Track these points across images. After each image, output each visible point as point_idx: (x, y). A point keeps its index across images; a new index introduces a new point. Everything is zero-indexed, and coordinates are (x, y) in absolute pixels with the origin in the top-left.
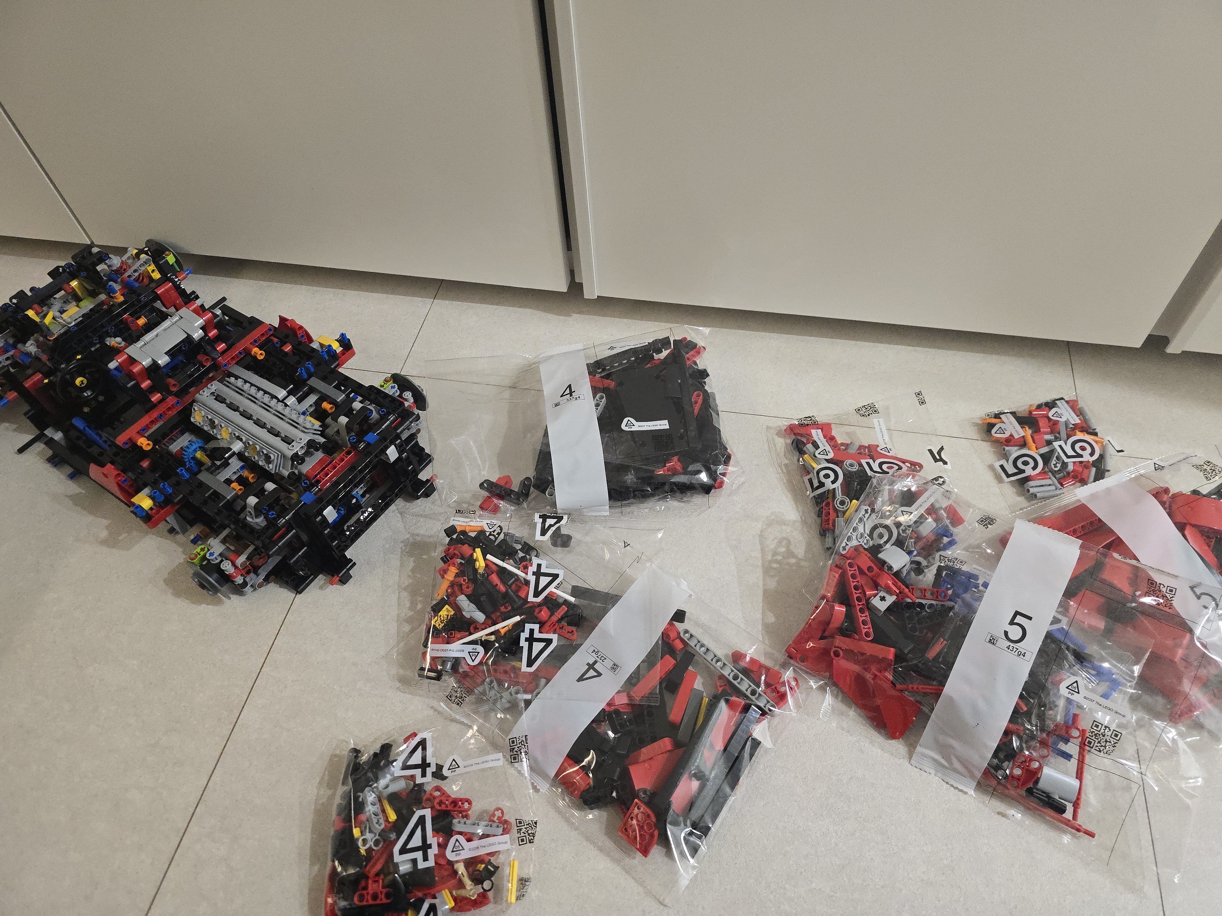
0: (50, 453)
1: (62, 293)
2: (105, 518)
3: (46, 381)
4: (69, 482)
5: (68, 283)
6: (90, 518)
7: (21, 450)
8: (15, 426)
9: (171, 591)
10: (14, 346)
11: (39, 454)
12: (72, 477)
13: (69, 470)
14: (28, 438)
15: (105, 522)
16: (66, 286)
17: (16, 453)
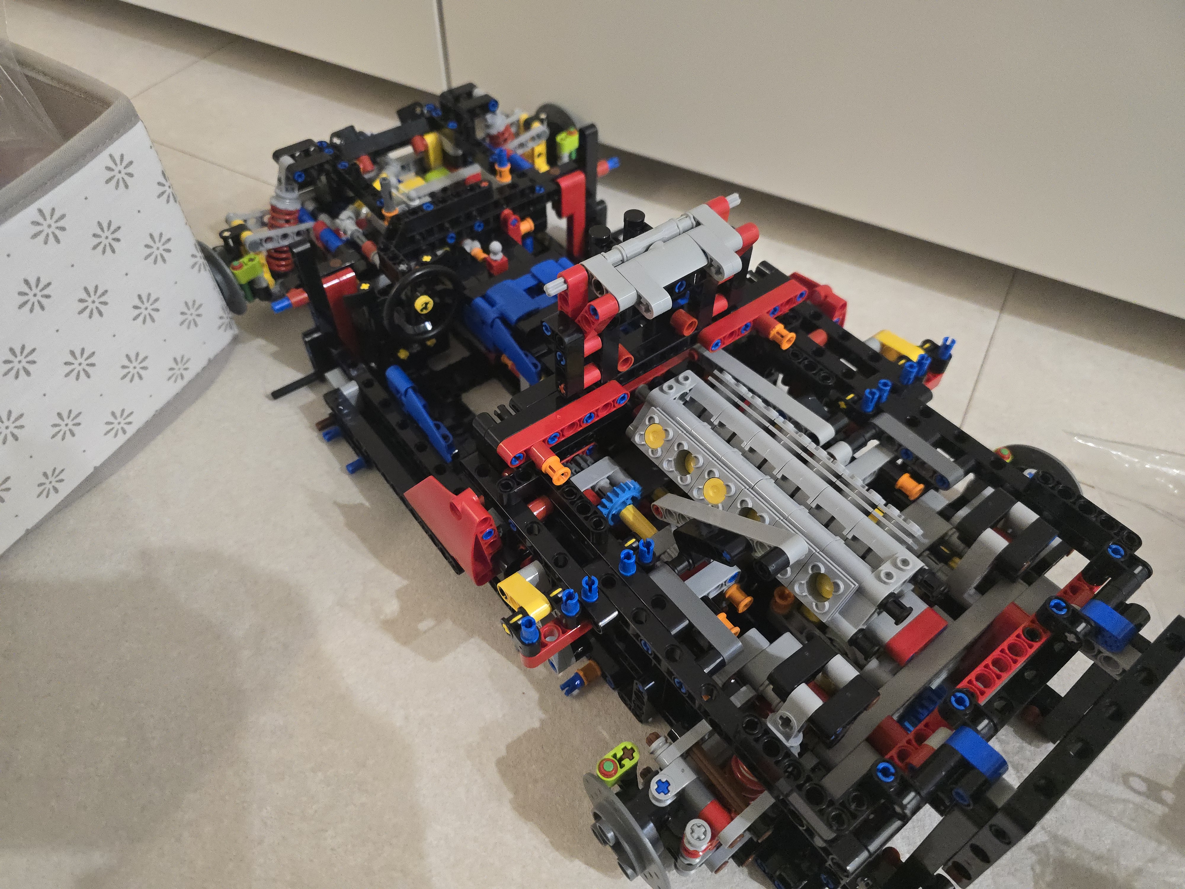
0: (325, 412)
1: (408, 150)
2: (398, 572)
3: (365, 286)
4: (346, 479)
5: (422, 135)
6: (371, 564)
7: (277, 395)
8: (273, 348)
9: (510, 795)
10: (314, 216)
11: (306, 409)
12: (353, 469)
13: (352, 457)
14: (293, 376)
15: (398, 582)
16: (417, 139)
17: (267, 397)
